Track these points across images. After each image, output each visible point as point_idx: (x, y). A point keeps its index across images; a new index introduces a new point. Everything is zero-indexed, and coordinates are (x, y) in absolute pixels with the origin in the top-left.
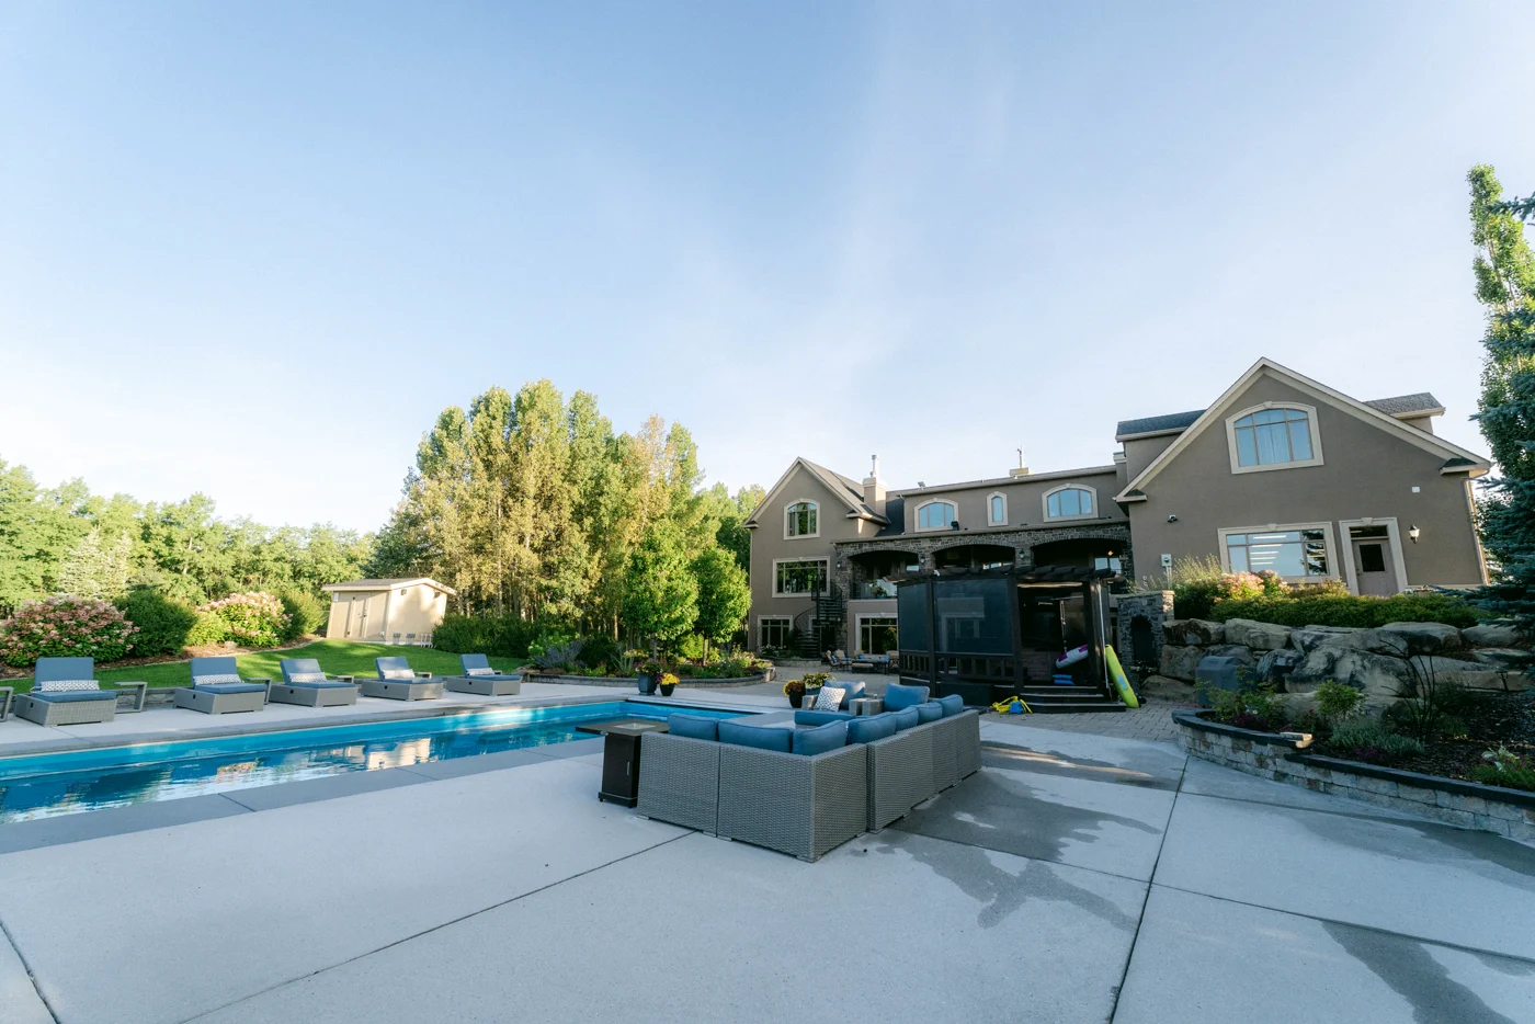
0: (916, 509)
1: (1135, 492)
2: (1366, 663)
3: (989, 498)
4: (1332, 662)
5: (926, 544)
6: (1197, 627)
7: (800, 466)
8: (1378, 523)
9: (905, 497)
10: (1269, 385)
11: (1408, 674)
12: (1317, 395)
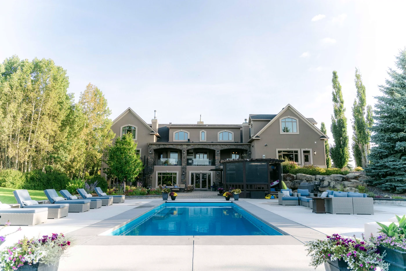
0: (174, 133)
1: (257, 137)
2: (336, 183)
3: (200, 132)
4: (329, 183)
5: (185, 147)
6: (290, 175)
7: (129, 111)
8: (308, 150)
9: (170, 128)
10: (289, 111)
11: (344, 185)
12: (299, 116)
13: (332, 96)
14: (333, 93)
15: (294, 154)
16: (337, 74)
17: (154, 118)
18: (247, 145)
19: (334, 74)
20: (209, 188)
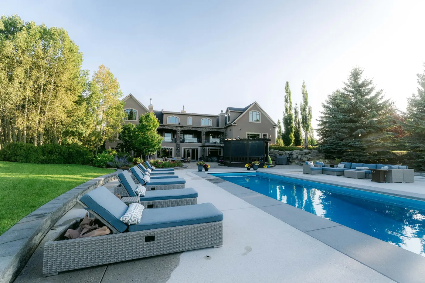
0: (168, 117)
1: (234, 123)
3: (188, 118)
5: (179, 128)
7: (131, 96)
8: (266, 134)
9: (165, 113)
10: (255, 107)
11: (307, 158)
12: (261, 111)
13: (284, 99)
14: (285, 96)
15: (257, 136)
16: (289, 84)
17: (150, 105)
18: (224, 129)
19: (287, 83)
20: (197, 159)
